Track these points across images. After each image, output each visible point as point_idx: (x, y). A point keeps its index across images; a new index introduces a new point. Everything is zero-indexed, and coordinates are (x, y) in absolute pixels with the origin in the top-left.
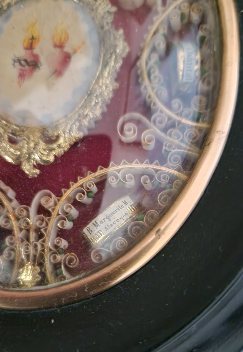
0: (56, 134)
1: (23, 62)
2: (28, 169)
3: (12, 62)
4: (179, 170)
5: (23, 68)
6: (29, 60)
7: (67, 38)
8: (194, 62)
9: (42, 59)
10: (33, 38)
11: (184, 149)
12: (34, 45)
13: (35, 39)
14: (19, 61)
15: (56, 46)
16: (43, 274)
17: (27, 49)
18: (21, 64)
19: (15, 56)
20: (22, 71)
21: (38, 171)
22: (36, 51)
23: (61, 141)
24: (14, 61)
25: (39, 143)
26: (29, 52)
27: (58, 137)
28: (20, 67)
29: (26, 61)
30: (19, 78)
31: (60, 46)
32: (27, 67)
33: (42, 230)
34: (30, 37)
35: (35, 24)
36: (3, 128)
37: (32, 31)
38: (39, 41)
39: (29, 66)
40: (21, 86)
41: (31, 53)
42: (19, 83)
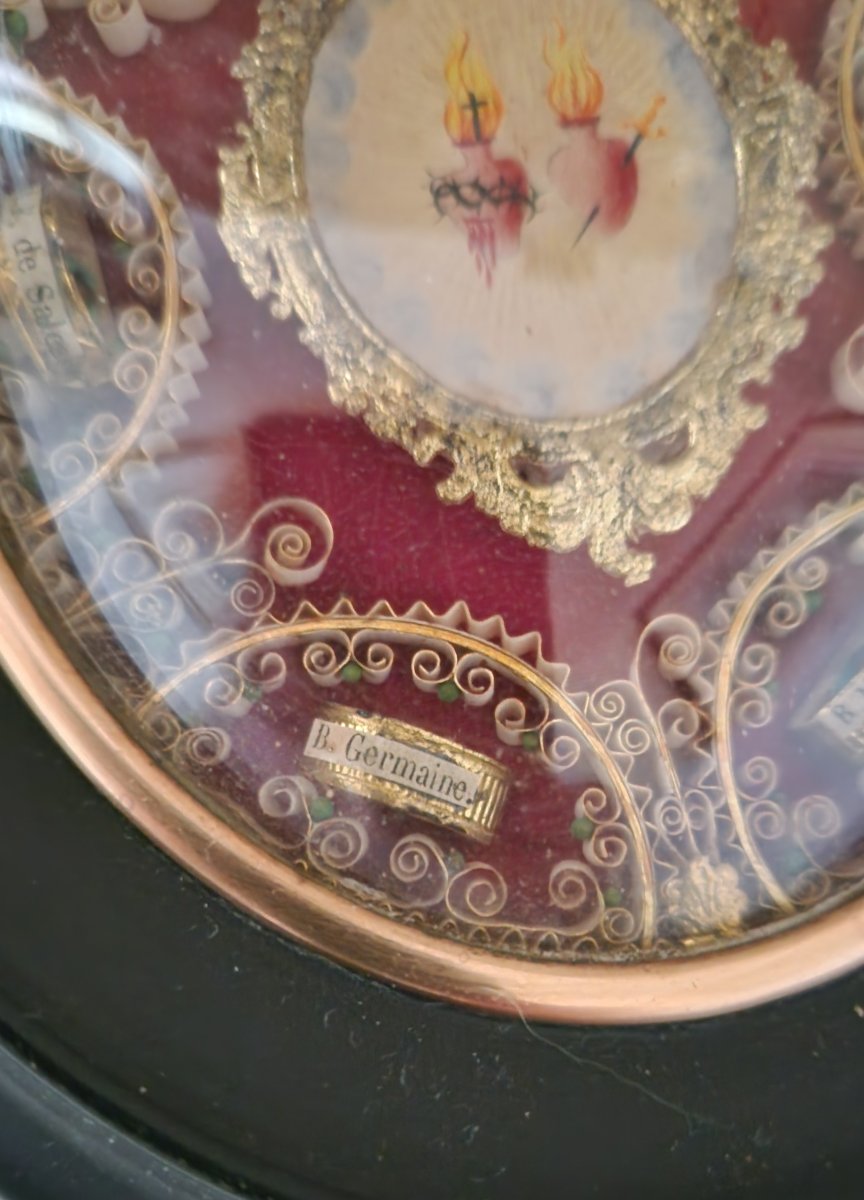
0: (673, 428)
1: (467, 192)
2: (614, 557)
3: (428, 197)
5: (473, 214)
6: (485, 181)
7: (599, 90)
9: (537, 176)
10: (474, 103)
12: (487, 129)
13: (484, 103)
14: (451, 189)
15: (566, 122)
17: (464, 143)
18: (462, 200)
19: (430, 175)
20: (474, 225)
21: (648, 560)
22: (503, 144)
24: (437, 194)
26: (476, 151)
27: (685, 438)
28: (461, 211)
29: (476, 185)
30: (471, 248)
31: (585, 119)
32: (487, 209)
34: (464, 98)
35: (465, 48)
37: (461, 78)
38: (498, 109)
39: (497, 202)
40: (489, 279)
41: (488, 155)
42: (479, 267)
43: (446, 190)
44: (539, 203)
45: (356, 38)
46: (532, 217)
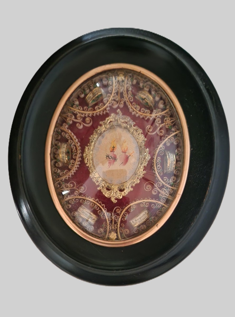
0: (123, 188)
1: (110, 157)
2: (113, 200)
3: (106, 156)
4: (165, 203)
6: (112, 156)
7: (127, 149)
8: (173, 164)
9: (118, 157)
10: (114, 147)
11: (167, 196)
14: (108, 156)
15: (123, 152)
16: (117, 236)
20: (109, 161)
21: (116, 201)
22: (115, 153)
23: (125, 191)
25: (117, 191)
26: (112, 153)
27: (124, 190)
28: (109, 159)
30: (108, 163)
31: (125, 152)
33: (117, 221)
35: (114, 141)
36: (104, 184)
37: (113, 144)
38: (116, 148)
39: (113, 159)
42: (109, 166)
45: (103, 137)
46: (116, 161)
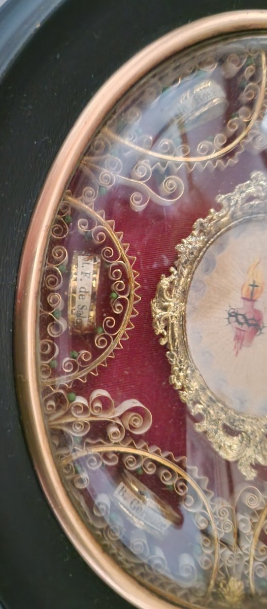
1: (240, 317)
2: (245, 469)
5: (240, 327)
6: (248, 316)
12: (256, 297)
13: (258, 287)
14: (236, 315)
17: (245, 299)
18: (237, 321)
19: (230, 307)
20: (239, 331)
21: (255, 473)
22: (258, 306)
24: (230, 315)
26: (248, 303)
28: (236, 324)
29: (244, 316)
30: (234, 340)
32: (245, 327)
34: (251, 282)
35: (258, 263)
36: (218, 413)
37: (253, 274)
38: (262, 290)
39: (249, 325)
40: (237, 353)
41: (252, 306)
42: (235, 348)
43: (233, 315)
44: (264, 330)
45: (222, 247)
46: (259, 335)
